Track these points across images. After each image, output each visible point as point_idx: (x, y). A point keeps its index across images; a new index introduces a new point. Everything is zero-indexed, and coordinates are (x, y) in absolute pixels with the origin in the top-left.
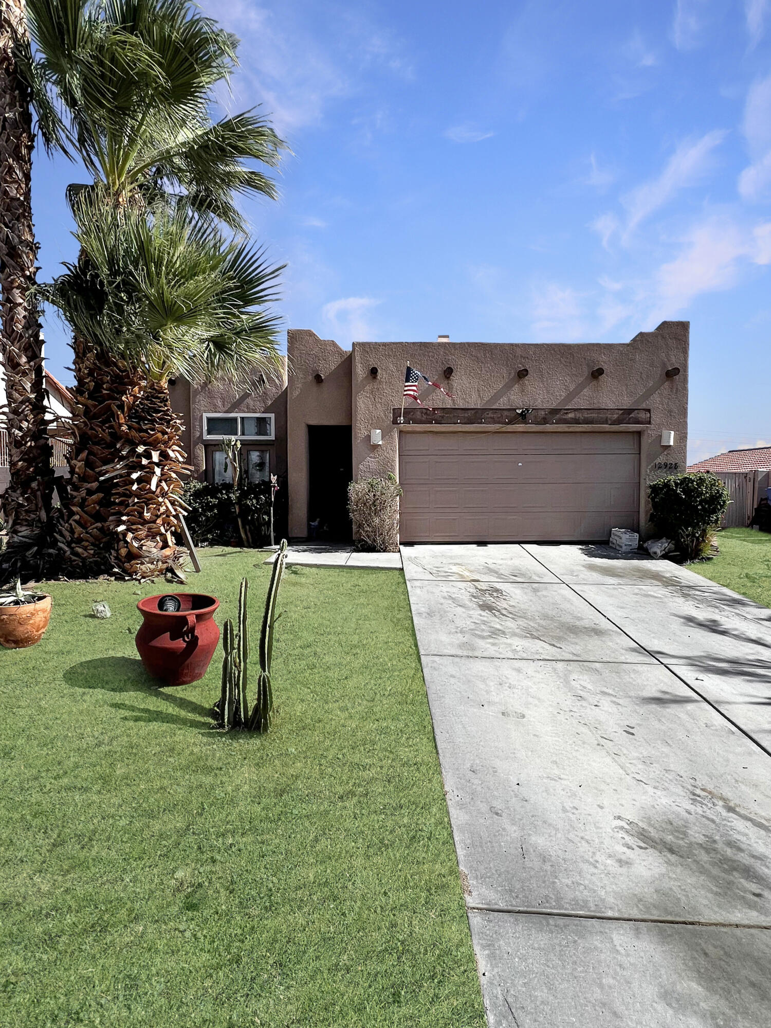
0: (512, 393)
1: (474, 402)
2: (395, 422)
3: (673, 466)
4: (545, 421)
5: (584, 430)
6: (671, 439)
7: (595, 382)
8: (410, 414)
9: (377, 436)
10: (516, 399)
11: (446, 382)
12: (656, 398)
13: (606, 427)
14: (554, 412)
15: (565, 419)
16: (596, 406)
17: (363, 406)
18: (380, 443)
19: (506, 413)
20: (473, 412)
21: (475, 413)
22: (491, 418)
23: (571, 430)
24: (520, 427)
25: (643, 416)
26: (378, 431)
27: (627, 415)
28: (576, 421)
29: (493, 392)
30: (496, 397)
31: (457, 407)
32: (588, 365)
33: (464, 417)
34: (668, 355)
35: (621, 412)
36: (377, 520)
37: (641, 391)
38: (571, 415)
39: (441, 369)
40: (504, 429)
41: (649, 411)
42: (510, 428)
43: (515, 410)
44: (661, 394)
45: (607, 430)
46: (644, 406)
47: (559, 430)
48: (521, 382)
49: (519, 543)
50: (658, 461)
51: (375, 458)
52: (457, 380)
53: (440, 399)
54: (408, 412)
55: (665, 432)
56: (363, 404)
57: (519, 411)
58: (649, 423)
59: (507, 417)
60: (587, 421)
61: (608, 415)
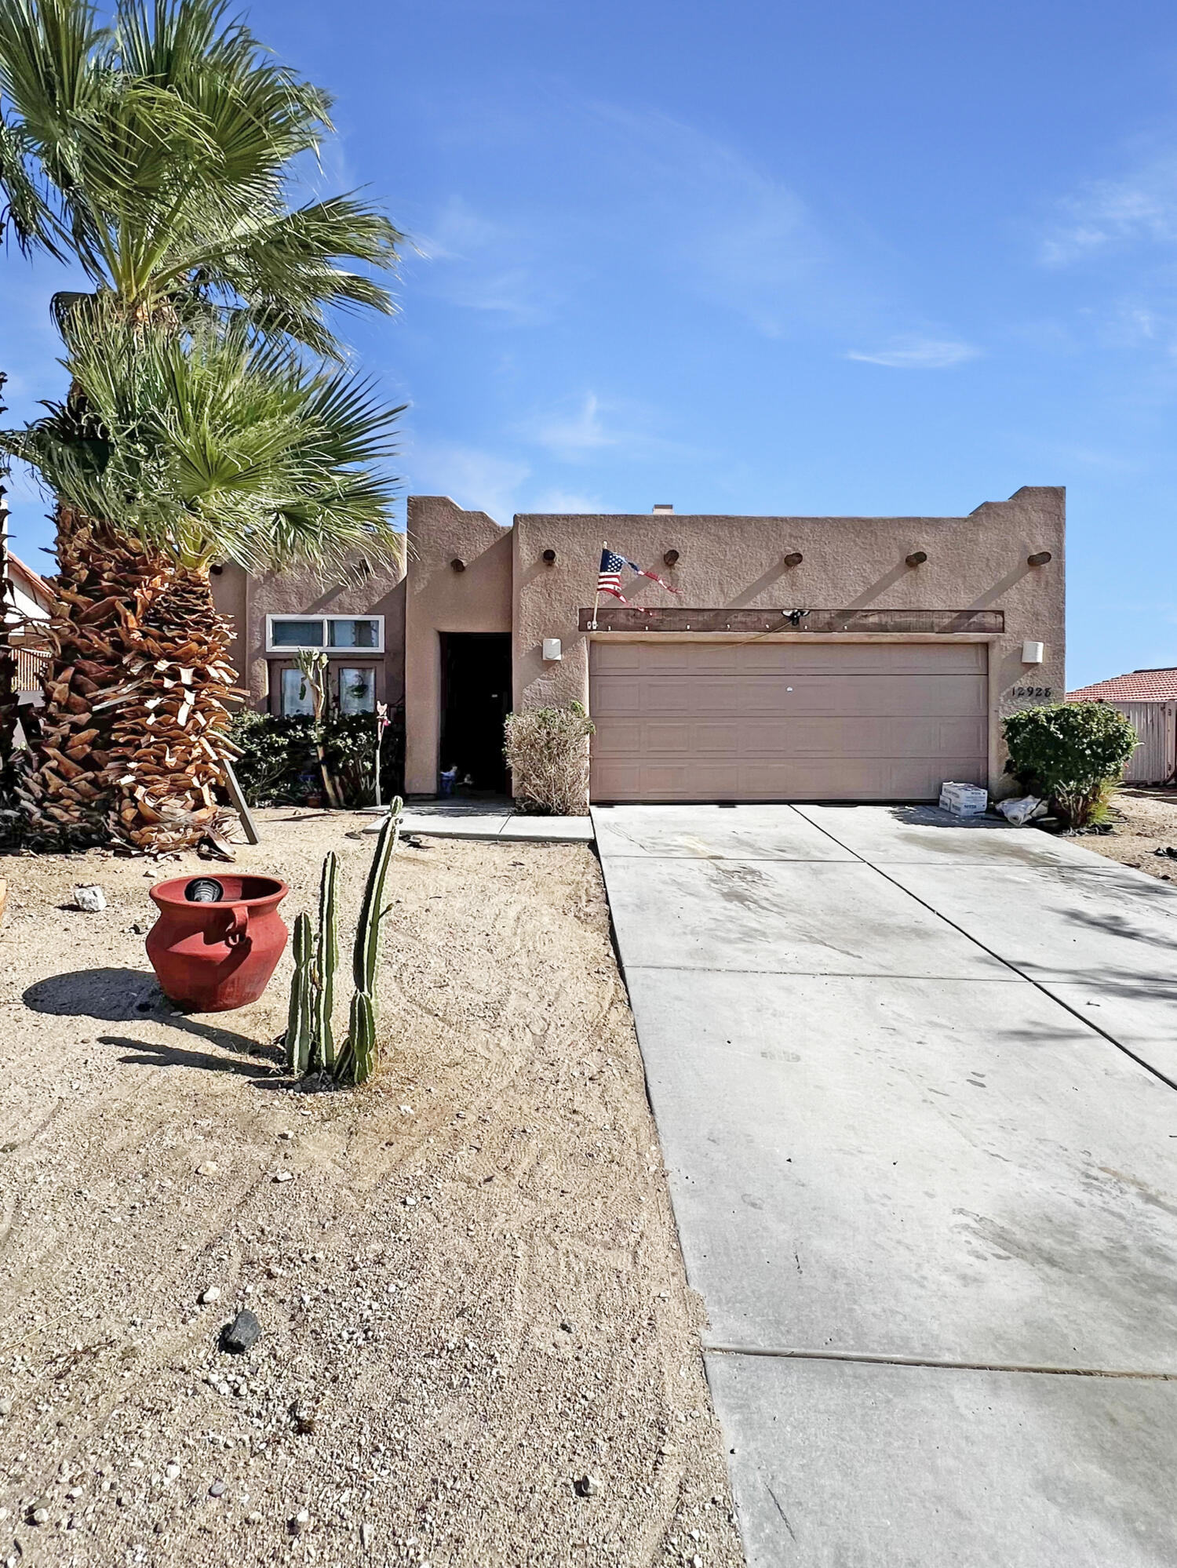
0: (776, 587)
1: (714, 600)
2: (583, 628)
3: (1043, 692)
4: (830, 628)
5: (895, 640)
6: (1038, 653)
7: (912, 572)
8: (607, 618)
9: (553, 648)
10: (783, 596)
11: (668, 571)
12: (1013, 594)
13: (932, 636)
14: (845, 614)
15: (864, 625)
16: (914, 607)
17: (530, 605)
18: (559, 658)
19: (766, 616)
20: (712, 614)
21: (716, 615)
22: (741, 622)
23: (873, 640)
24: (790, 636)
25: (991, 620)
26: (555, 641)
28: (883, 628)
29: (744, 586)
30: (751, 592)
31: (685, 607)
32: (900, 548)
33: (698, 622)
34: (1031, 535)
35: (955, 615)
36: (552, 770)
37: (987, 585)
38: (873, 619)
39: (658, 552)
40: (763, 639)
41: (1002, 613)
42: (773, 637)
43: (781, 611)
45: (932, 640)
46: (993, 606)
47: (854, 640)
48: (790, 572)
49: (789, 803)
50: (1017, 685)
51: (549, 679)
52: (684, 568)
53: (657, 595)
54: (603, 613)
55: (1028, 644)
56: (528, 600)
57: (788, 613)
58: (1003, 630)
59: (768, 621)
60: (899, 628)
61: (935, 619)
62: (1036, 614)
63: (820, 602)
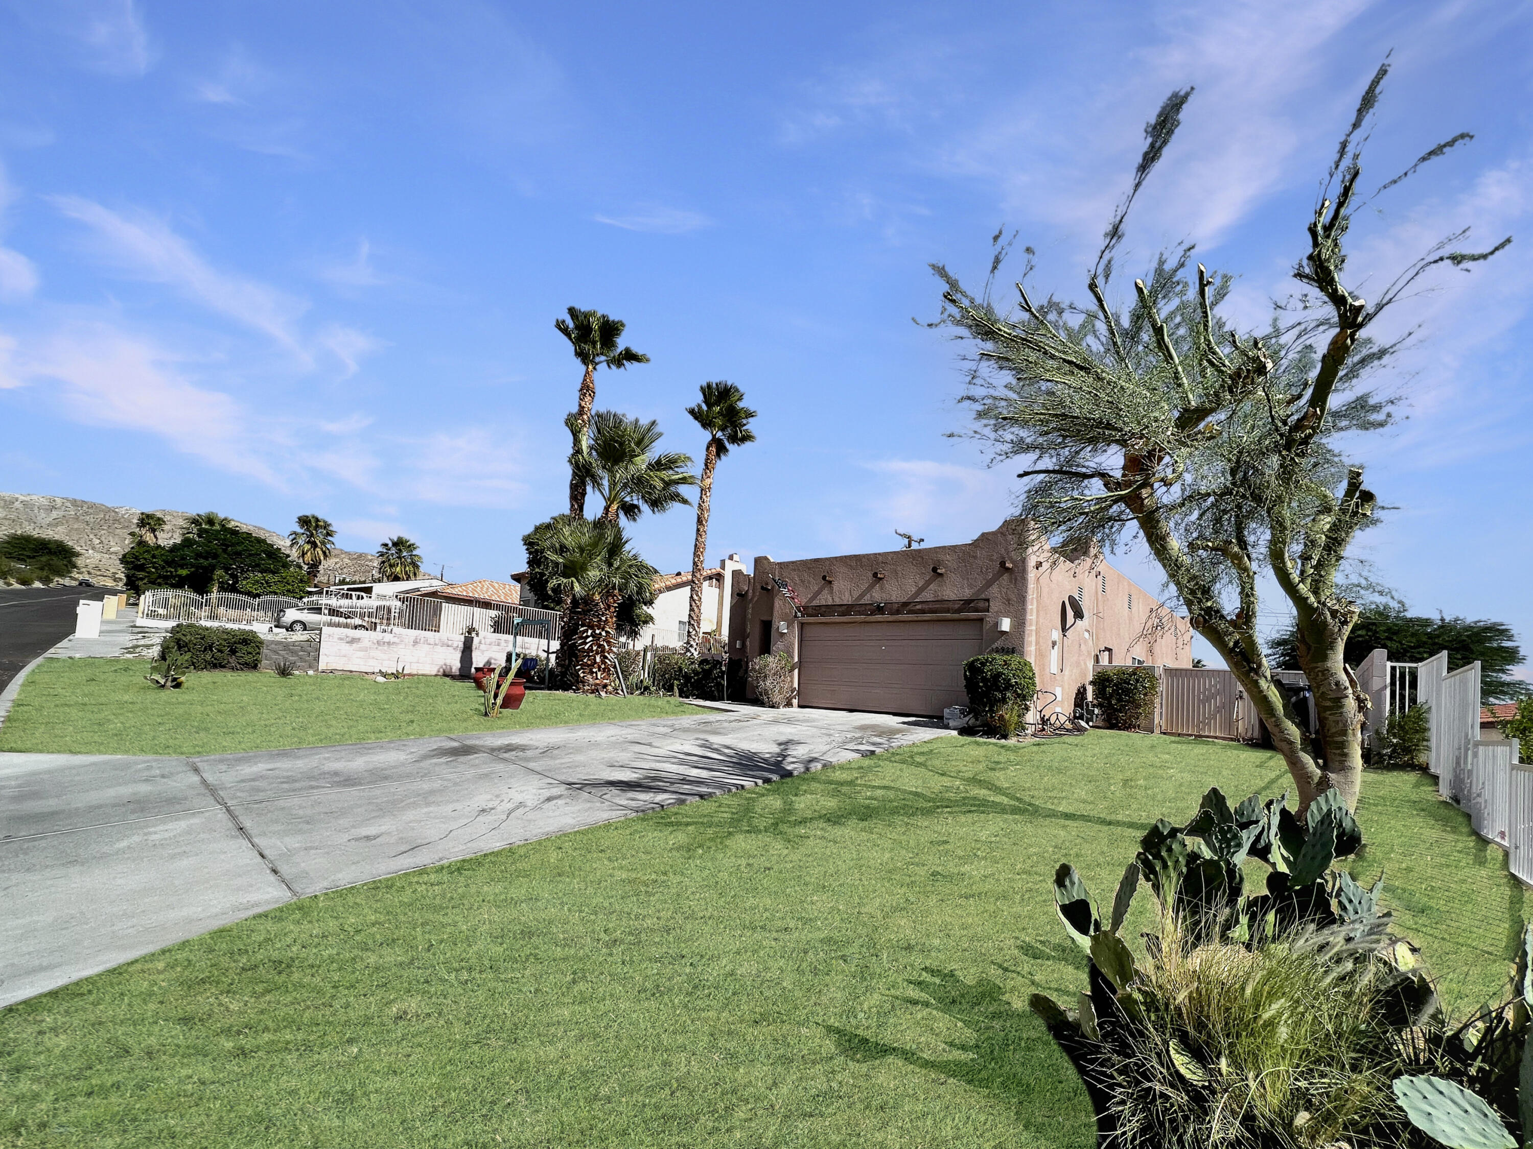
0: (874, 591)
1: (847, 599)
2: (796, 617)
3: (1010, 650)
4: (898, 612)
5: (929, 619)
6: (1006, 625)
8: (806, 611)
9: (784, 627)
10: (877, 596)
11: (828, 586)
12: (994, 590)
13: (950, 616)
14: (905, 604)
15: (915, 610)
16: (939, 598)
17: (778, 606)
18: (785, 631)
20: (846, 607)
21: (848, 607)
22: (858, 611)
23: (919, 619)
24: (879, 617)
25: (982, 605)
26: (785, 623)
27: (967, 604)
28: (923, 612)
29: (860, 591)
30: (862, 596)
31: (835, 603)
33: (840, 611)
34: (1006, 550)
35: (962, 602)
37: (980, 584)
38: (919, 607)
40: (867, 620)
41: (988, 600)
42: (872, 619)
43: (875, 604)
44: (1000, 586)
45: (950, 618)
46: (983, 596)
47: (910, 619)
48: (880, 582)
50: (994, 646)
51: (782, 642)
52: (836, 584)
53: (825, 599)
54: (804, 608)
55: (1001, 619)
56: (777, 604)
57: (880, 605)
59: (869, 610)
60: (932, 611)
61: (950, 605)
62: (1008, 600)
63: (894, 599)
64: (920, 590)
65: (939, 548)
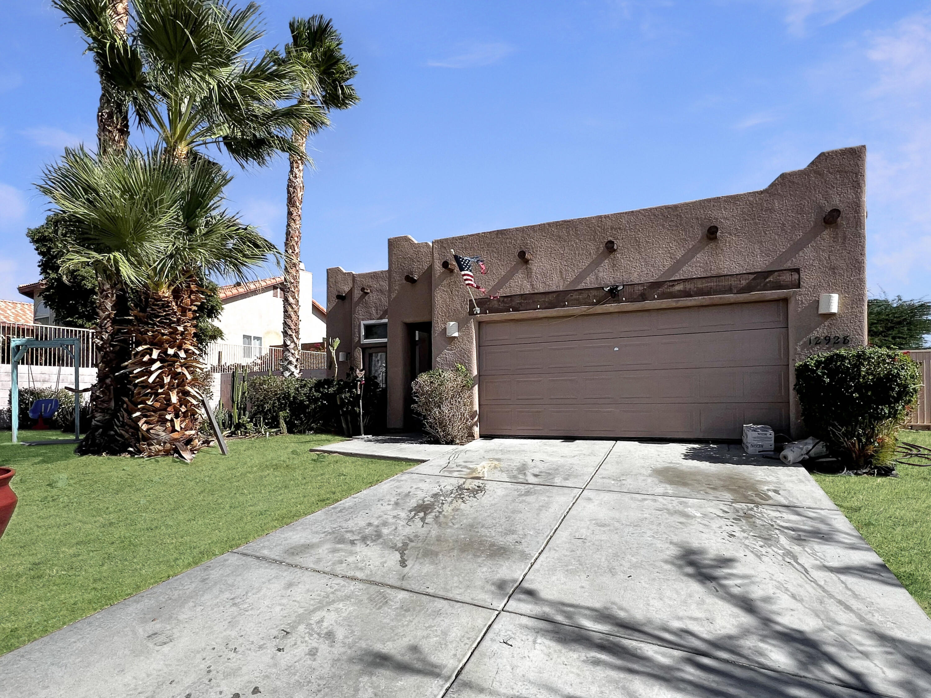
0: (601, 269)
1: (555, 284)
2: (471, 313)
3: (841, 340)
4: (643, 297)
5: (698, 303)
6: (834, 304)
7: (712, 245)
8: (486, 305)
9: (453, 329)
12: (809, 252)
13: (731, 297)
14: (656, 285)
15: (671, 293)
16: (714, 273)
17: (441, 300)
18: (457, 335)
19: (593, 293)
20: (555, 295)
21: (558, 296)
22: (576, 299)
24: (612, 307)
26: (454, 323)
27: (762, 279)
28: (687, 294)
29: (578, 271)
30: (580, 277)
31: (536, 291)
32: (702, 225)
33: (545, 302)
34: (827, 196)
37: (784, 247)
40: (592, 311)
41: (797, 271)
42: (599, 309)
43: (603, 288)
44: (817, 249)
47: (664, 306)
49: (616, 439)
50: (814, 335)
51: (451, 350)
53: (519, 285)
55: (823, 296)
56: (439, 297)
57: (607, 289)
58: (799, 286)
59: (595, 297)
60: (701, 293)
61: (733, 282)
62: (833, 269)
63: (635, 278)
64: (678, 265)
65: (709, 201)
